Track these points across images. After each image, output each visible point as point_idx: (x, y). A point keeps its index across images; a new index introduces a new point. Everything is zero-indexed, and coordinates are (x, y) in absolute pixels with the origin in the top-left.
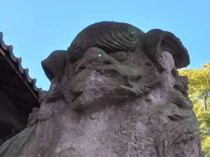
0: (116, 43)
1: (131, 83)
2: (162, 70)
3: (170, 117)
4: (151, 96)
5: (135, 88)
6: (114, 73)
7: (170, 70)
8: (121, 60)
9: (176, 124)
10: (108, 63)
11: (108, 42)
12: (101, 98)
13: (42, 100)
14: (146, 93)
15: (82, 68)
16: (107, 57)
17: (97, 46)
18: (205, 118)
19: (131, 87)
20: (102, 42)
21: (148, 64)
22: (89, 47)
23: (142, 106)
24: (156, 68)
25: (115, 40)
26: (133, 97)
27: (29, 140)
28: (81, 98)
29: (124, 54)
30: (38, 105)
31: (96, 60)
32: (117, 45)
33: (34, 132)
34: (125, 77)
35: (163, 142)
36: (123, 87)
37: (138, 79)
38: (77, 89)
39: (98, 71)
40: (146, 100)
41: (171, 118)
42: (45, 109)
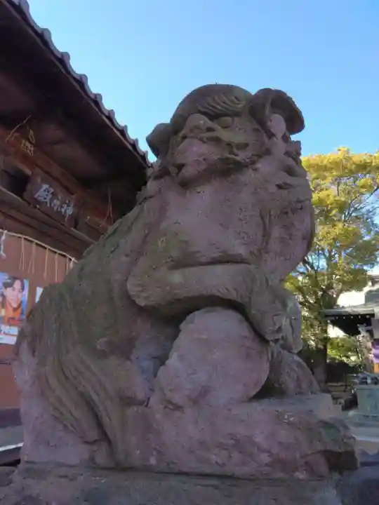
0: (219, 107)
1: (235, 151)
2: (271, 135)
3: (277, 185)
4: (259, 166)
5: (242, 156)
6: (217, 140)
7: (280, 135)
8: (225, 127)
9: (284, 193)
10: (210, 130)
11: (212, 106)
12: (205, 170)
13: (150, 177)
14: (253, 163)
15: (184, 138)
16: (210, 123)
17: (200, 112)
18: (337, 203)
19: (236, 155)
20: (205, 108)
21: (256, 130)
22: (190, 114)
23: (248, 176)
24: (265, 135)
25: (218, 104)
26: (239, 167)
27: (136, 219)
28: (184, 171)
29: (228, 119)
30: (145, 183)
31: (197, 127)
32: (221, 110)
33: (142, 210)
34: (229, 144)
35: (270, 212)
36: (227, 155)
37: (245, 146)
38: (180, 161)
39: (201, 140)
40: (254, 170)
41: (279, 187)
42: (151, 186)
